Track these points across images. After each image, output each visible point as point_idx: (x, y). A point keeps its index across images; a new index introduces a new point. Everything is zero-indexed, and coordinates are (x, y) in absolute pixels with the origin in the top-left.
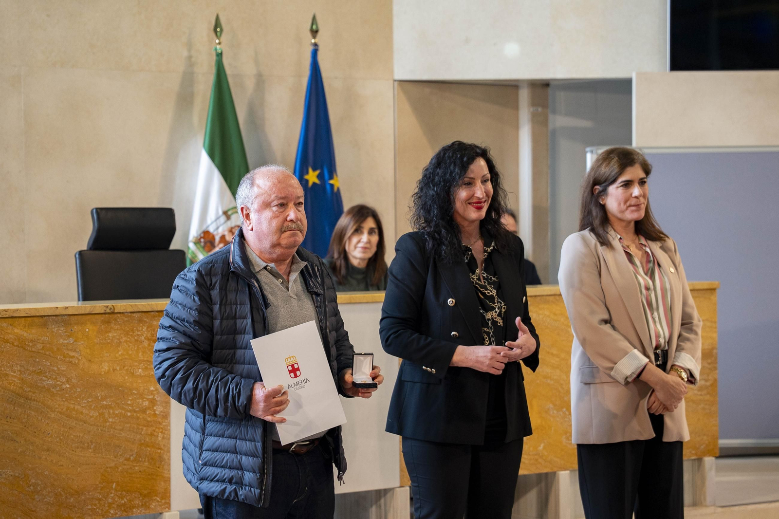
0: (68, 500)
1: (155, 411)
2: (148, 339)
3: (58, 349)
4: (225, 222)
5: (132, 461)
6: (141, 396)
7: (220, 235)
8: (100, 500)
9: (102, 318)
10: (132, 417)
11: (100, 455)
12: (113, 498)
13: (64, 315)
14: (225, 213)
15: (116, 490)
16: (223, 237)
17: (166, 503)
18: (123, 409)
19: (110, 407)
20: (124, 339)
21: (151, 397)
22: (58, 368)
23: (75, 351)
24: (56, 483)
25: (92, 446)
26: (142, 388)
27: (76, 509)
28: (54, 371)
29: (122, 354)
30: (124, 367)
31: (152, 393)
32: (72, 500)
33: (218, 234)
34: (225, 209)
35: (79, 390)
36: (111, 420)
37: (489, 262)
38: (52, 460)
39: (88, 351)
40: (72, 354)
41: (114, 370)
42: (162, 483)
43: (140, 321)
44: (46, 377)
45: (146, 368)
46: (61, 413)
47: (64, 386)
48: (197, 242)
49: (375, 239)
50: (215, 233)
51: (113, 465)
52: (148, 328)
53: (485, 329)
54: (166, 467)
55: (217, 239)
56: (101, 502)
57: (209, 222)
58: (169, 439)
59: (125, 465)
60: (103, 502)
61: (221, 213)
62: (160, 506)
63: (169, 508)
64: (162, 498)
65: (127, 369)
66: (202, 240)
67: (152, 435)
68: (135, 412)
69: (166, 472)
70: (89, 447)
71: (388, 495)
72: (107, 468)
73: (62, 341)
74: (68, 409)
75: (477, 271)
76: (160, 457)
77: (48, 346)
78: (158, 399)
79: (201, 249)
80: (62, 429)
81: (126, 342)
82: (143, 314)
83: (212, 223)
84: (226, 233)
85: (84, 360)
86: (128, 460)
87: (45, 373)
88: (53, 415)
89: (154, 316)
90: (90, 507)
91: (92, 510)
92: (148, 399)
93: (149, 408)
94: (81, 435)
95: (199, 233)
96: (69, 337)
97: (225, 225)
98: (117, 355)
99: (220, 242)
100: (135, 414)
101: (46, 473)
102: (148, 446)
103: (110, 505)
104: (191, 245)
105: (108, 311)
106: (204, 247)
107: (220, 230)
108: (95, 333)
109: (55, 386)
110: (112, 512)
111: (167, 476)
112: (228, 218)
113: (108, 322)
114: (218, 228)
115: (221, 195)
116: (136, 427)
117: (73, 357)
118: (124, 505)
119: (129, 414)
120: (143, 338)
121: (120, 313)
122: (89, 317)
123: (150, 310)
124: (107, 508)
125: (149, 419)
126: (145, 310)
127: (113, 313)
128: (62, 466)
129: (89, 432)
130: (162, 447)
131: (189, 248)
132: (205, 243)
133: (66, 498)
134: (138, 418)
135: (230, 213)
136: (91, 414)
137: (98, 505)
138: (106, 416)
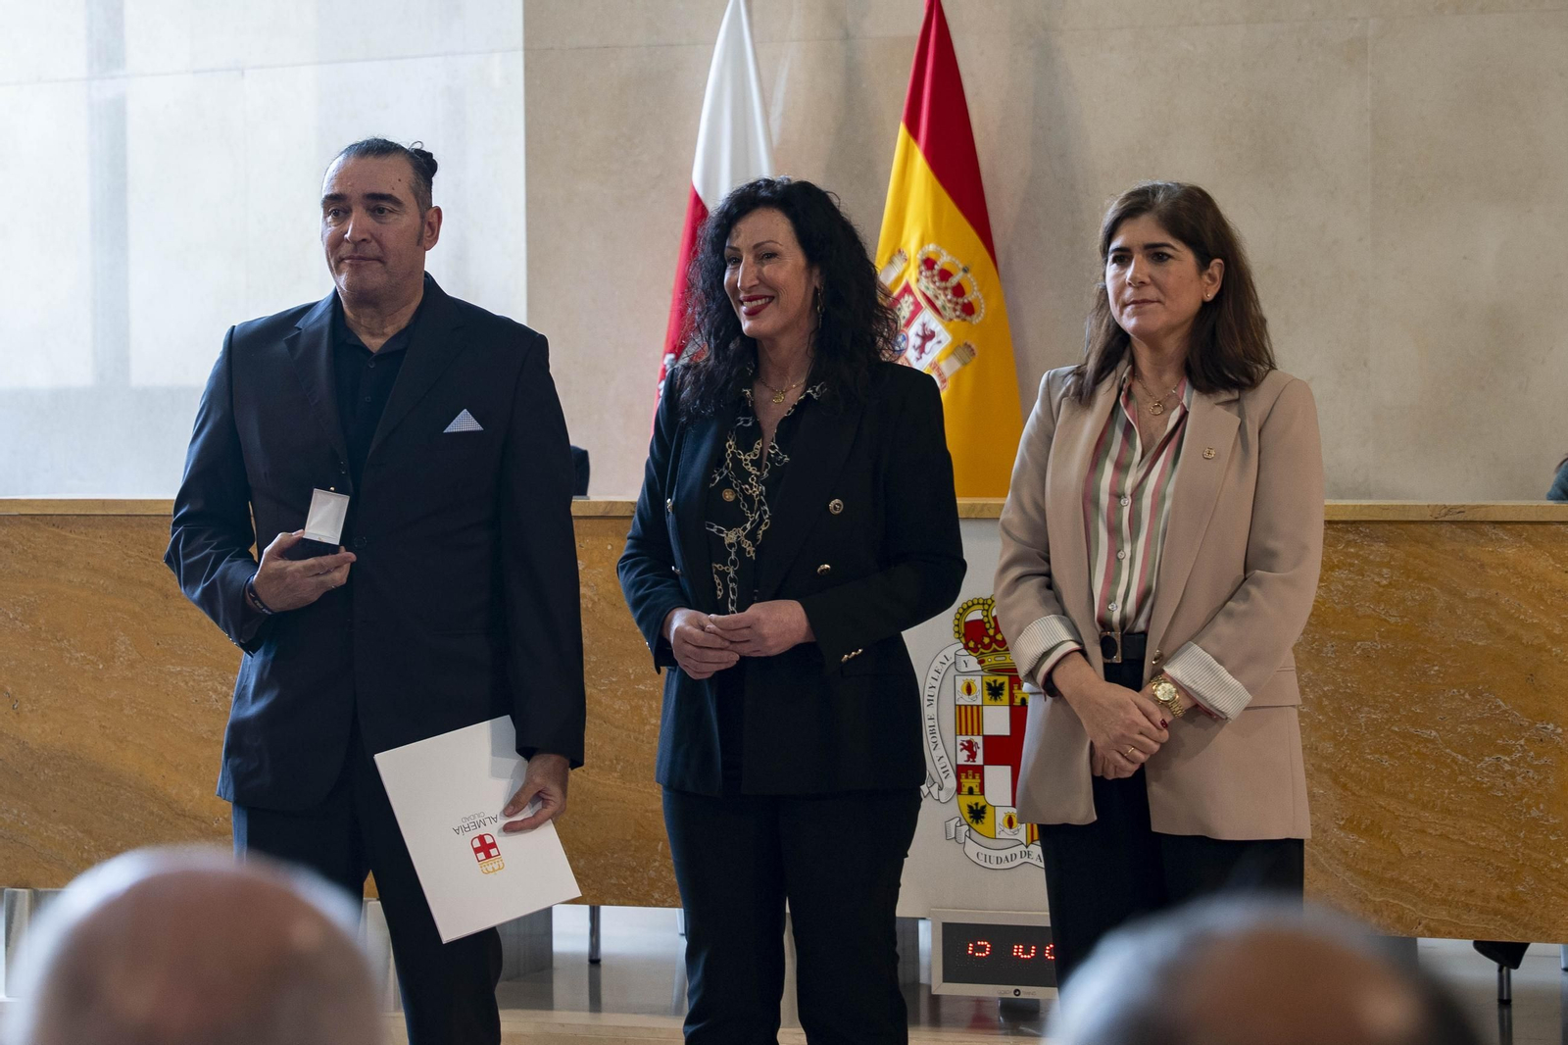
11: (633, 785)
27: (590, 881)
37: (788, 427)
53: (718, 566)
56: (635, 875)
60: (640, 874)
72: (647, 811)
75: (756, 445)
124: (647, 888)
136: (617, 707)
137: (631, 880)
138: (645, 712)
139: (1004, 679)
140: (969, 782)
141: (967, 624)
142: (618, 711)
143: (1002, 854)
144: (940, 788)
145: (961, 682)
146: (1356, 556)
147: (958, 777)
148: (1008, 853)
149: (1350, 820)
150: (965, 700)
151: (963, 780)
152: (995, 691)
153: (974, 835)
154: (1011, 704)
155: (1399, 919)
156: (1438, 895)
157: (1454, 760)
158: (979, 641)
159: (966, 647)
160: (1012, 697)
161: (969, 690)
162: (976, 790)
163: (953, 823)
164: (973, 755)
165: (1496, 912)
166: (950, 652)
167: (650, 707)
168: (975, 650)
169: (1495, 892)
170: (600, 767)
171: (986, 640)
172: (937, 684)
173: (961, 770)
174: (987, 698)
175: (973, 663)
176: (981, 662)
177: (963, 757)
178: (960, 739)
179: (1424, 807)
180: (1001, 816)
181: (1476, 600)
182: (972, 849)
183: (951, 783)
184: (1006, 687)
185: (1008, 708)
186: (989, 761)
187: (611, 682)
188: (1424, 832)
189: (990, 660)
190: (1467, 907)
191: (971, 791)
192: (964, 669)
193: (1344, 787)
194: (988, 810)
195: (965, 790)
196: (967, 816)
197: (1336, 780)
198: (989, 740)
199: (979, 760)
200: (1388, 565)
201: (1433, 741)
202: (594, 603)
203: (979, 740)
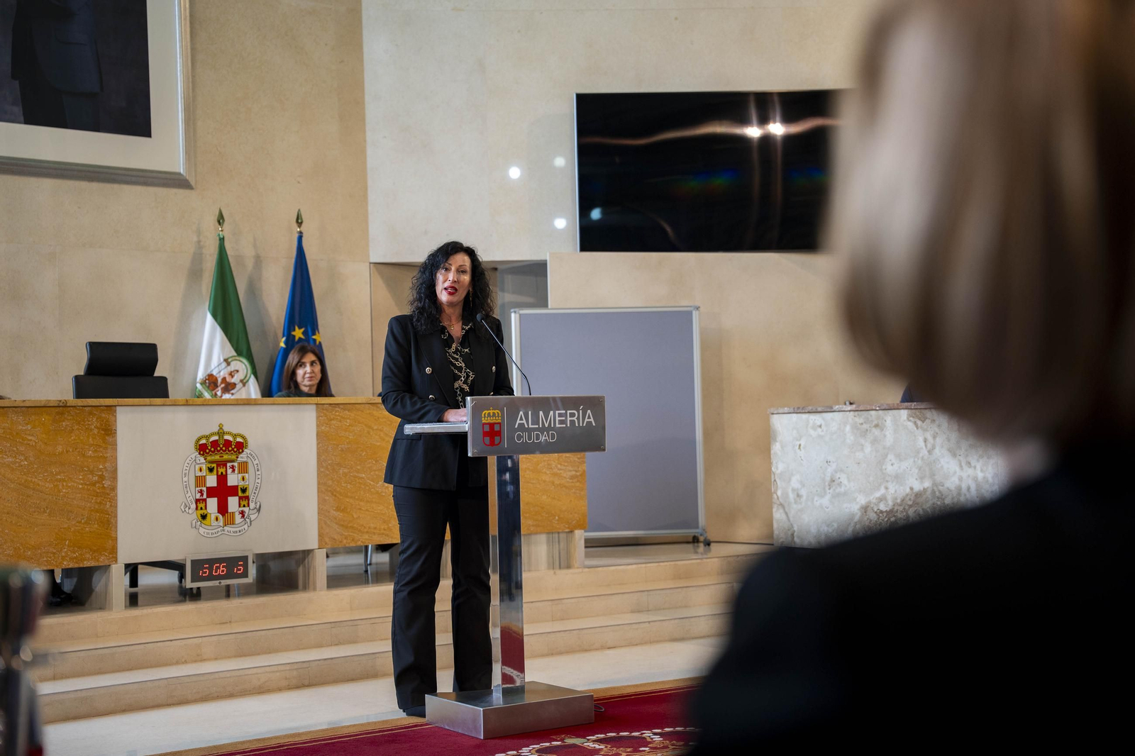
0: (26, 553)
1: (103, 484)
2: (98, 428)
3: (17, 434)
4: (226, 367)
5: (83, 524)
6: (92, 472)
7: (222, 377)
8: (54, 553)
9: (57, 410)
10: (83, 489)
11: (54, 518)
12: (66, 552)
13: (22, 407)
14: (226, 360)
15: (68, 546)
16: (224, 379)
17: (113, 557)
18: (74, 482)
19: (64, 480)
20: (76, 427)
21: (100, 473)
22: (17, 449)
23: (32, 435)
24: (15, 540)
25: (48, 511)
26: (92, 467)
28: (14, 451)
29: (74, 439)
30: (76, 449)
31: (101, 470)
32: (29, 553)
33: (220, 377)
34: (226, 357)
35: (36, 466)
36: (64, 491)
38: (11, 521)
39: (44, 436)
40: (30, 438)
41: (67, 452)
42: (110, 542)
43: (91, 413)
44: (6, 455)
45: (96, 451)
46: (20, 485)
47: (22, 463)
48: (203, 383)
49: (318, 368)
50: (217, 376)
51: (66, 526)
52: (97, 419)
54: (113, 529)
55: (220, 380)
57: (213, 367)
58: (116, 507)
59: (77, 526)
61: (222, 360)
62: (108, 559)
63: (116, 561)
64: (110, 553)
65: (79, 452)
66: (207, 381)
67: (100, 503)
68: (86, 484)
69: (113, 533)
70: (45, 512)
71: (311, 555)
72: (61, 528)
73: (20, 427)
74: (26, 481)
76: (108, 521)
77: (8, 431)
78: (107, 475)
79: (207, 389)
80: (21, 497)
81: (78, 429)
82: (93, 408)
83: (215, 368)
84: (227, 376)
85: (40, 443)
86: (80, 522)
87: (6, 452)
88: (12, 486)
89: (103, 410)
90: (45, 559)
91: (47, 561)
92: (97, 475)
93: (98, 482)
94: (38, 502)
95: (205, 376)
96: (27, 424)
97: (225, 370)
98: (70, 440)
99: (222, 383)
100: (86, 487)
101: (7, 531)
102: (98, 512)
103: (63, 558)
104: (198, 385)
105: (61, 404)
106: (208, 387)
107: (222, 373)
108: (51, 422)
109: (15, 463)
110: (65, 563)
111: (114, 536)
112: (229, 364)
113: (62, 414)
114: (220, 372)
115: (223, 347)
116: (86, 496)
117: (31, 440)
118: (75, 558)
119: (80, 486)
120: (93, 427)
121: (72, 406)
122: (44, 409)
123: (98, 404)
124: (60, 561)
125: (98, 491)
126: (94, 405)
127: (65, 406)
128: (20, 526)
129: (45, 500)
130: (110, 513)
131: (197, 388)
132: (210, 384)
133: (24, 551)
134: (89, 490)
135: (230, 360)
136: (47, 486)
137: (53, 558)
138: (61, 487)
139: (215, 465)
140: (201, 505)
141: (200, 445)
142: (47, 488)
143: (213, 531)
144: (189, 509)
145: (197, 467)
146: (339, 416)
147: (196, 504)
148: (216, 531)
149: (337, 507)
150: (199, 474)
151: (198, 504)
152: (211, 470)
153: (203, 525)
154: (217, 475)
155: (353, 540)
156: (365, 530)
157: (370, 484)
158: (205, 451)
159: (200, 454)
160: (217, 471)
161: (201, 470)
162: (204, 508)
163: (194, 522)
164: (202, 495)
165: (383, 534)
166: (193, 456)
167: (63, 485)
168: (203, 455)
169: (382, 527)
170: (38, 512)
171: (207, 451)
172: (188, 469)
173: (197, 501)
174: (208, 472)
175: (202, 459)
176: (205, 459)
177: (198, 496)
178: (197, 489)
179: (361, 500)
180: (213, 517)
181: (376, 429)
182: (202, 530)
183: (194, 506)
184: (215, 468)
185: (216, 476)
186: (208, 496)
187: (44, 476)
188: (360, 509)
189: (209, 458)
190: (374, 534)
191: (201, 509)
192: (198, 462)
193: (335, 496)
194: (208, 515)
195: (199, 508)
196: (200, 518)
197: (332, 494)
198: (209, 489)
199: (205, 496)
200: (349, 419)
201: (363, 478)
202: (36, 443)
203: (205, 489)
